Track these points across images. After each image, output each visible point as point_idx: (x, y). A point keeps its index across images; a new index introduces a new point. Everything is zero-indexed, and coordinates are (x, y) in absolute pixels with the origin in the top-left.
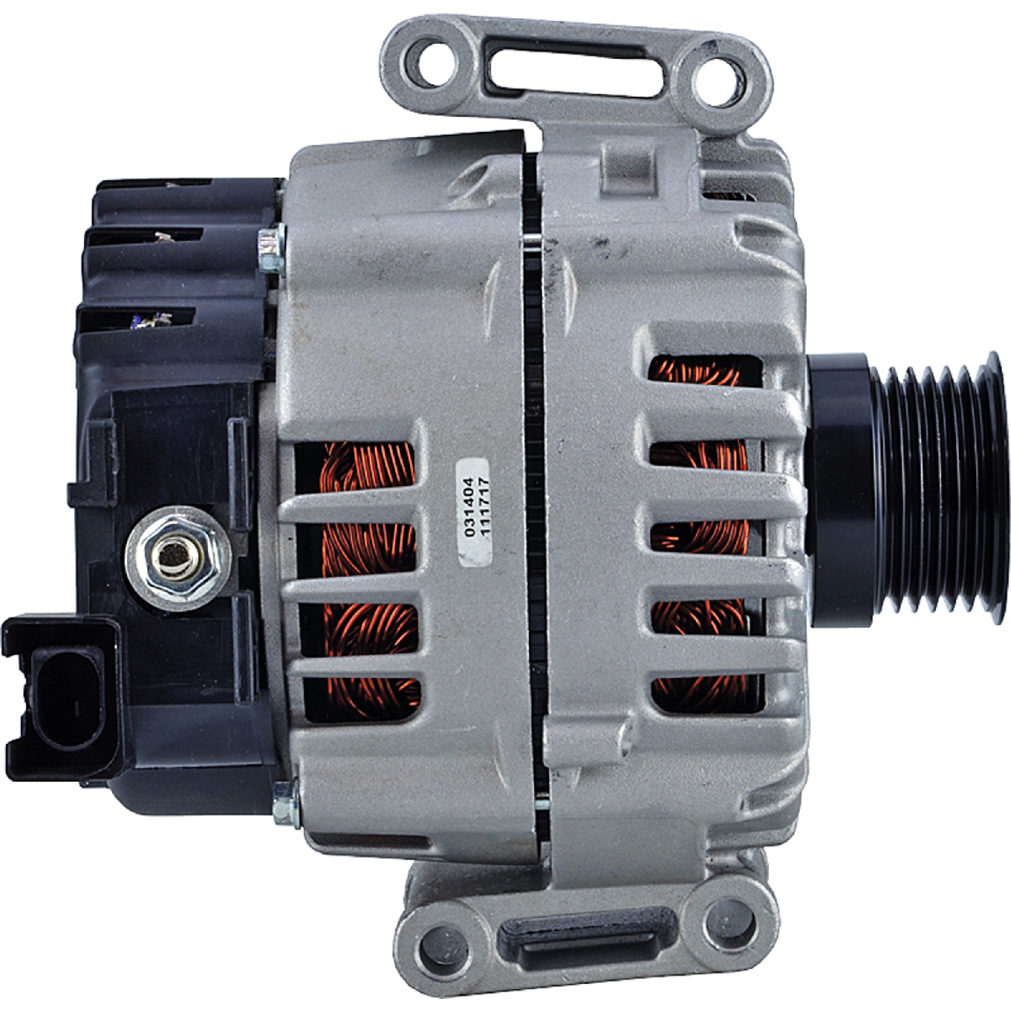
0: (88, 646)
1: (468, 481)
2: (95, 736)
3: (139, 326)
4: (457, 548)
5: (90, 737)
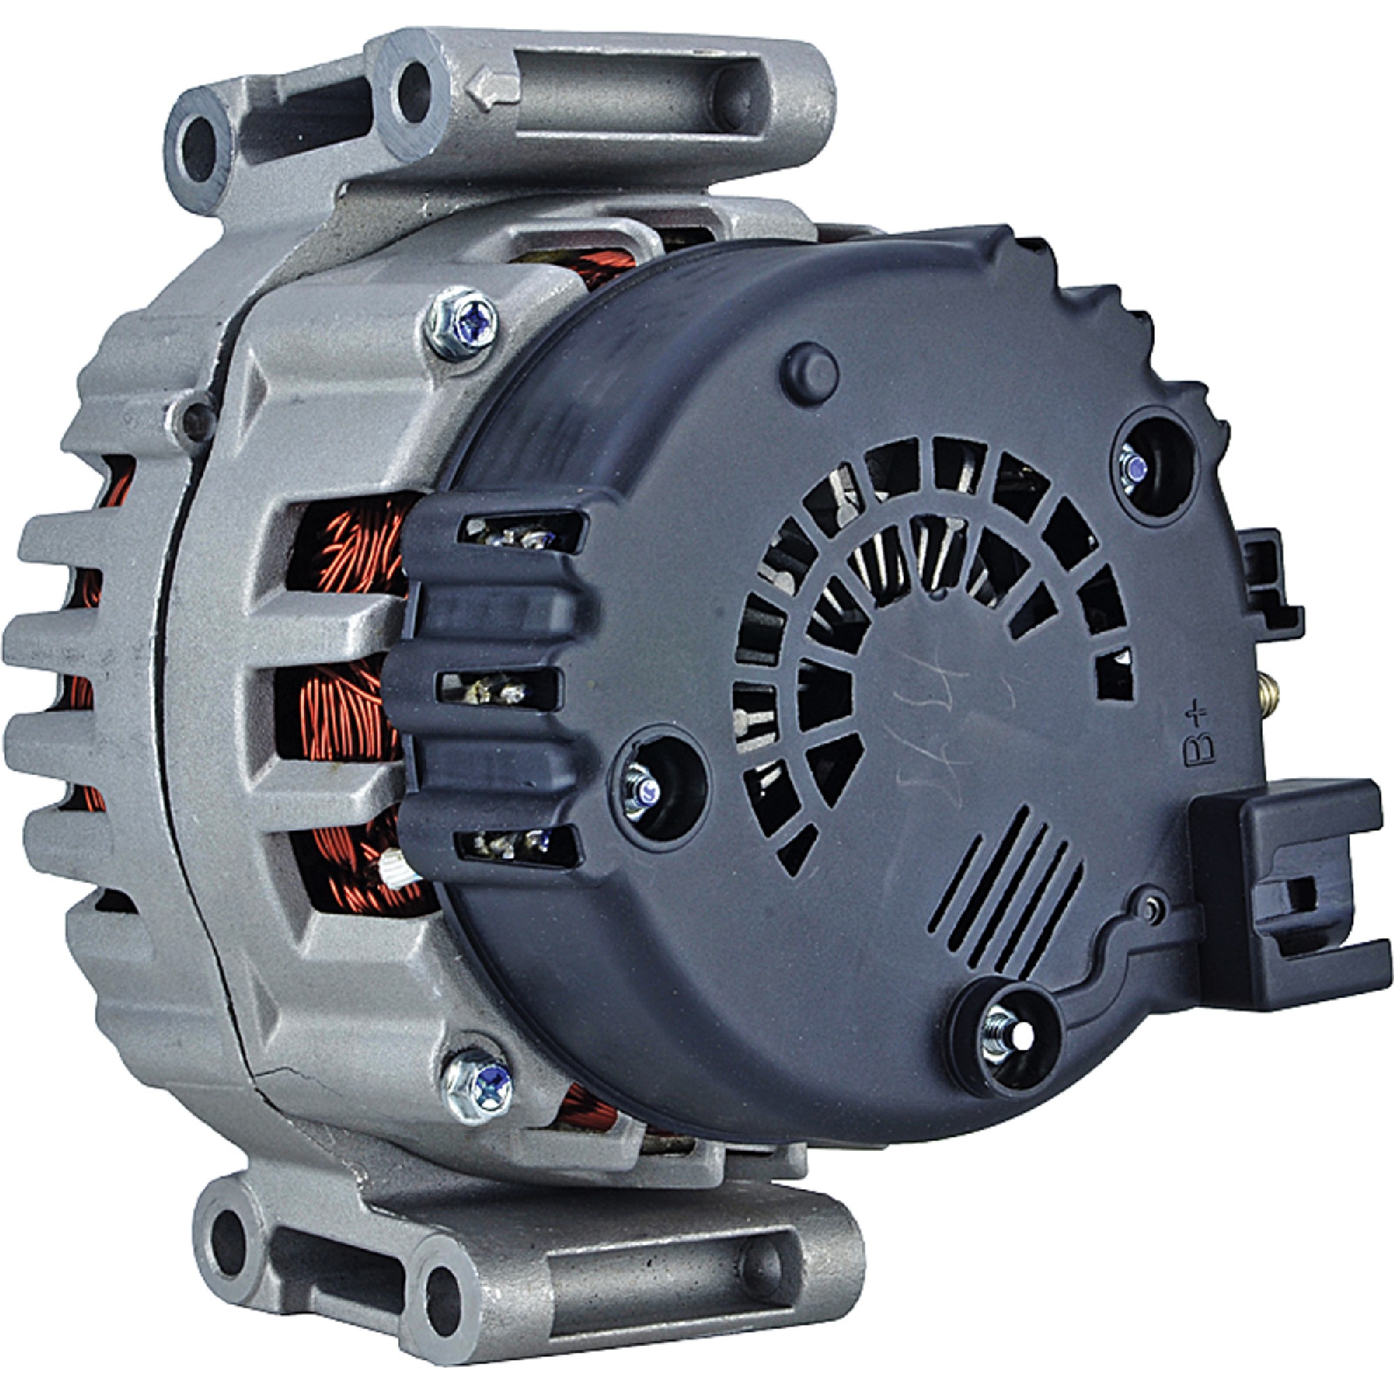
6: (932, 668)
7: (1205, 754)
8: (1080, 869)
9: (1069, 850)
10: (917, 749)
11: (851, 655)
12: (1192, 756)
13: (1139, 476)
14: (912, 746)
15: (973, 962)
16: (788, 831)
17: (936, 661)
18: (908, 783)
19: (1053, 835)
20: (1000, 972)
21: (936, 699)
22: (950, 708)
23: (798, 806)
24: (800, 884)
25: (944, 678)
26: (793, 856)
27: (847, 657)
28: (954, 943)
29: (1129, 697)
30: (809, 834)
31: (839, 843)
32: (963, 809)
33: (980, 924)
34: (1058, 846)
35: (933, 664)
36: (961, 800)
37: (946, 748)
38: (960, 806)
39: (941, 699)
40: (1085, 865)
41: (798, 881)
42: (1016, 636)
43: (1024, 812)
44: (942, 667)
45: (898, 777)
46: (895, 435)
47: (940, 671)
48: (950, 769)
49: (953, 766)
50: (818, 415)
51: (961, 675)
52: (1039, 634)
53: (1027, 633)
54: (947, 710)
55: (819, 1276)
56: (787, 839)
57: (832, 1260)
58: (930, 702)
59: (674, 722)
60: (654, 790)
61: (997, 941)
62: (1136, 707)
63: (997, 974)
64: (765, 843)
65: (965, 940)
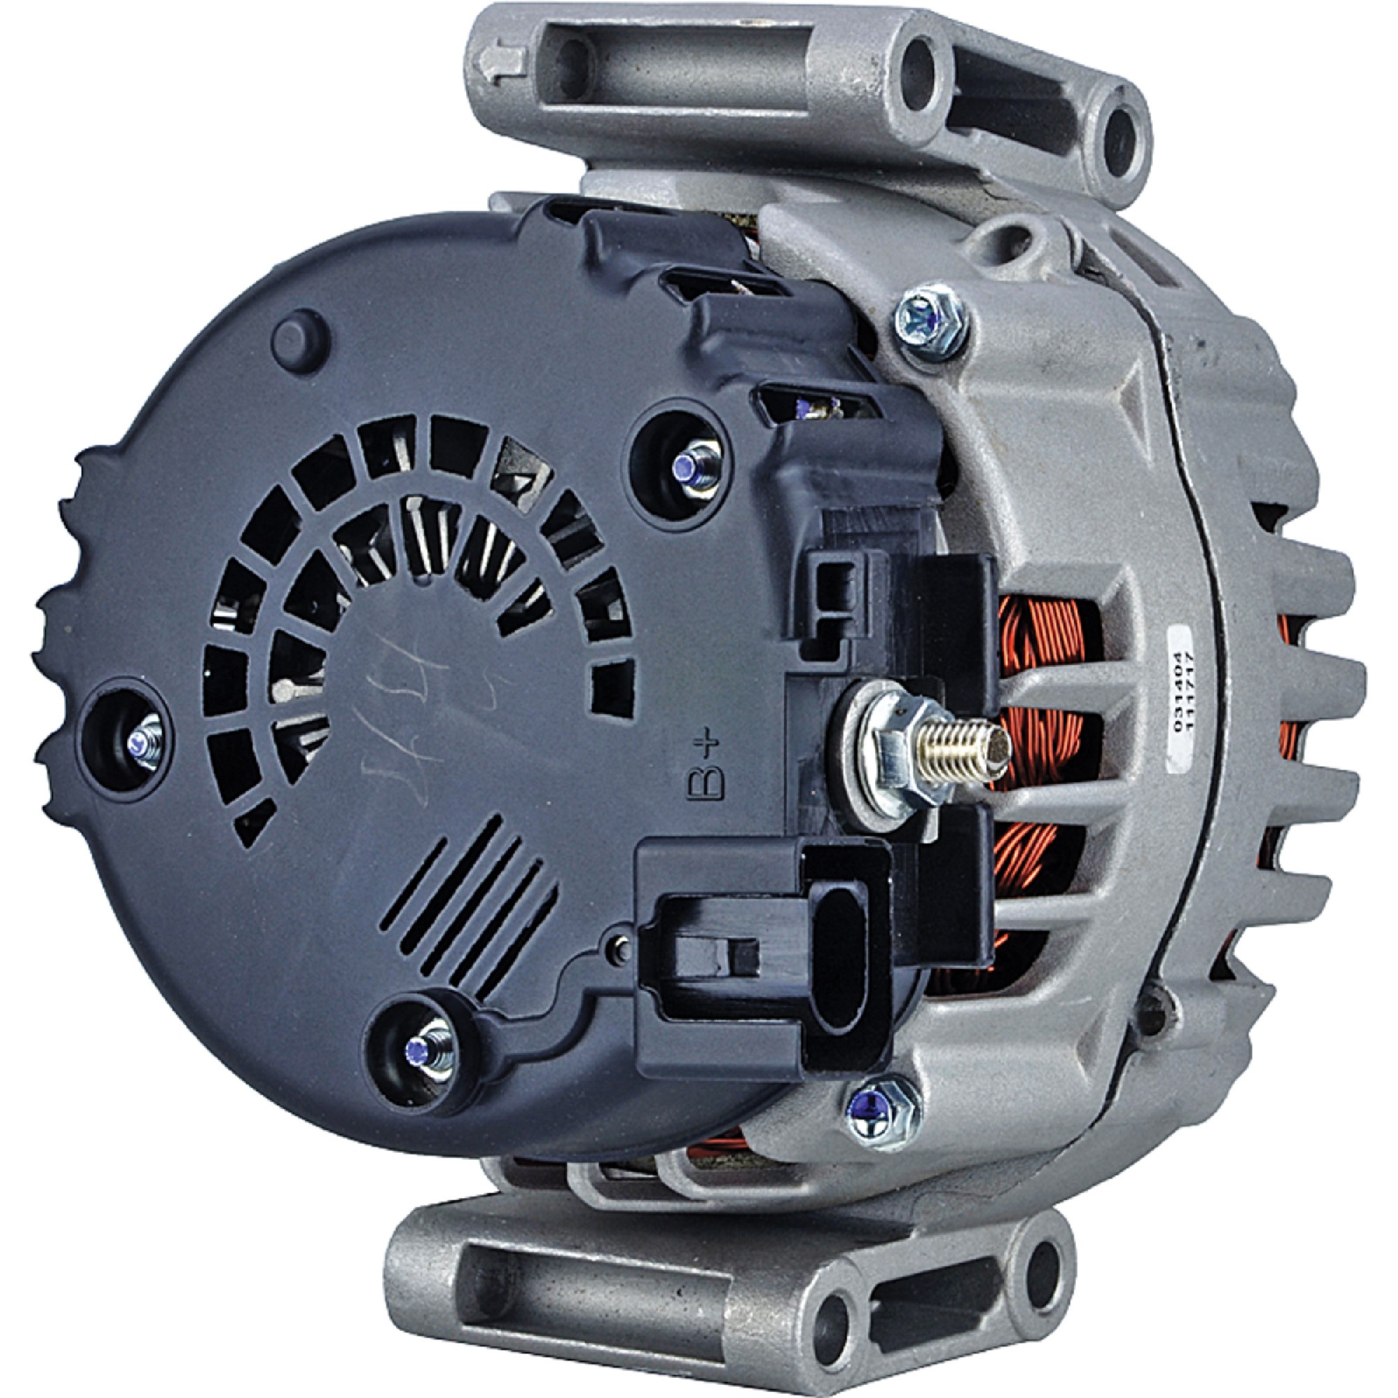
0: (856, 882)
1: (1177, 655)
2: (860, 1011)
3: (809, 415)
4: (1166, 747)
5: (856, 1014)
6: (412, 657)
7: (713, 790)
8: (555, 892)
9: (542, 871)
10: (386, 737)
11: (327, 633)
12: (698, 790)
13: (685, 476)
14: (381, 734)
15: (426, 970)
16: (248, 801)
17: (415, 649)
18: (371, 772)
19: (528, 852)
20: (456, 985)
21: (411, 689)
22: (424, 700)
23: (258, 779)
24: (254, 856)
25: (422, 671)
26: (249, 827)
27: (323, 634)
28: (408, 945)
29: (628, 714)
30: (267, 808)
31: (296, 821)
32: (428, 807)
33: (437, 932)
34: (531, 863)
35: (411, 651)
36: (427, 798)
37: (415, 741)
38: (426, 804)
39: (417, 690)
40: (560, 890)
41: (252, 853)
42: (504, 633)
43: (495, 823)
44: (421, 656)
45: (362, 764)
46: (391, 411)
47: (419, 660)
48: (418, 763)
49: (422, 761)
50: (314, 384)
51: (439, 667)
52: (530, 635)
53: (517, 632)
54: (421, 702)
55: (737, 1334)
56: (244, 808)
57: (754, 1320)
58: (404, 691)
59: (143, 677)
60: (142, 743)
61: (454, 952)
62: (635, 726)
63: (452, 988)
64: (223, 810)
65: (419, 945)
